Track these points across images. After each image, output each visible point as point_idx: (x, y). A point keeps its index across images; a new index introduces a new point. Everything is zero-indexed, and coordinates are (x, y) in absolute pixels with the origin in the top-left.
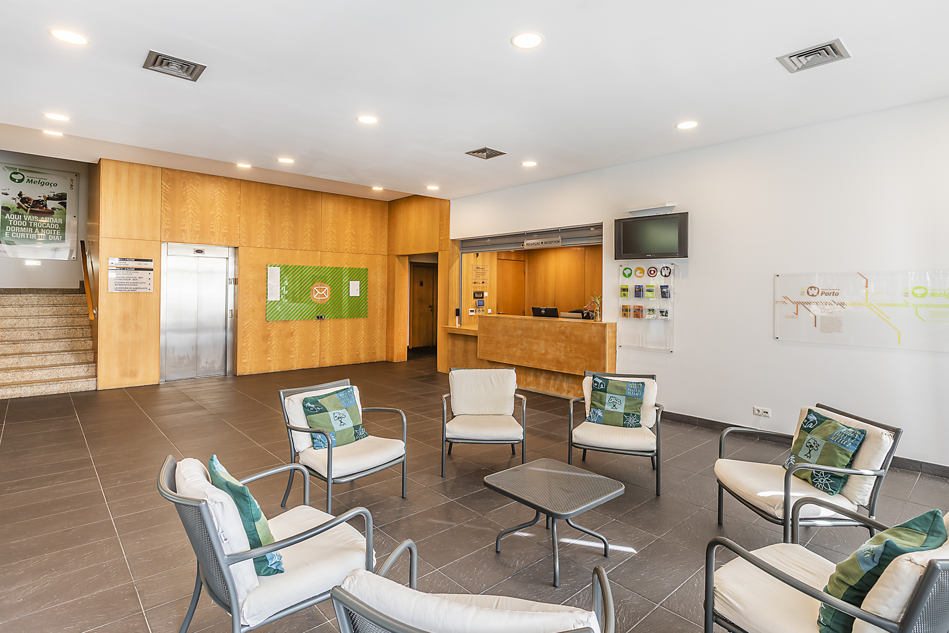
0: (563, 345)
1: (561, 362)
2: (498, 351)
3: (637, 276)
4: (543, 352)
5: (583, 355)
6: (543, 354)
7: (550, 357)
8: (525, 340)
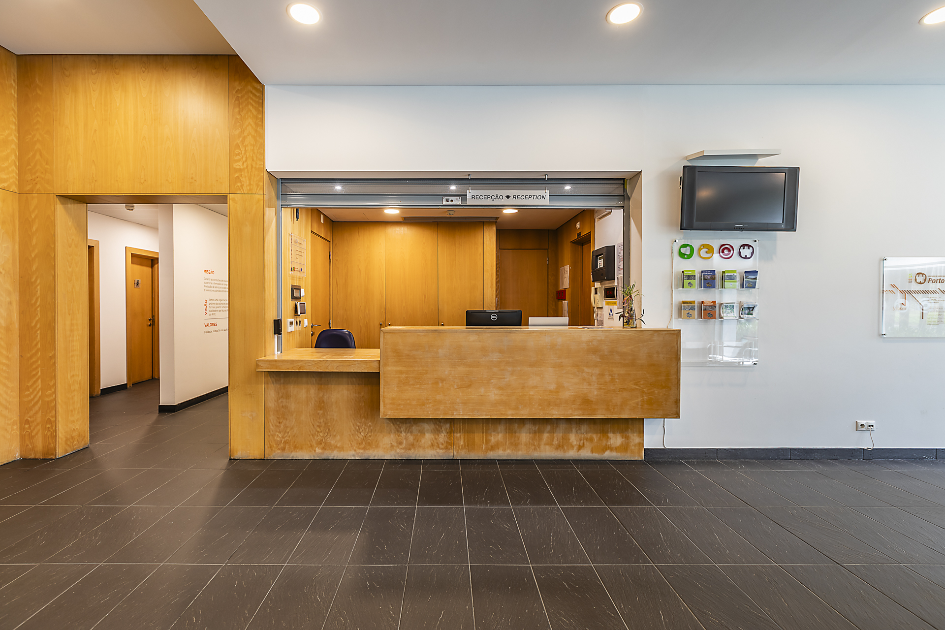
0: (597, 371)
1: (592, 401)
2: (439, 397)
3: (701, 257)
4: (552, 387)
5: (637, 385)
6: (551, 392)
7: (566, 395)
8: (510, 369)
